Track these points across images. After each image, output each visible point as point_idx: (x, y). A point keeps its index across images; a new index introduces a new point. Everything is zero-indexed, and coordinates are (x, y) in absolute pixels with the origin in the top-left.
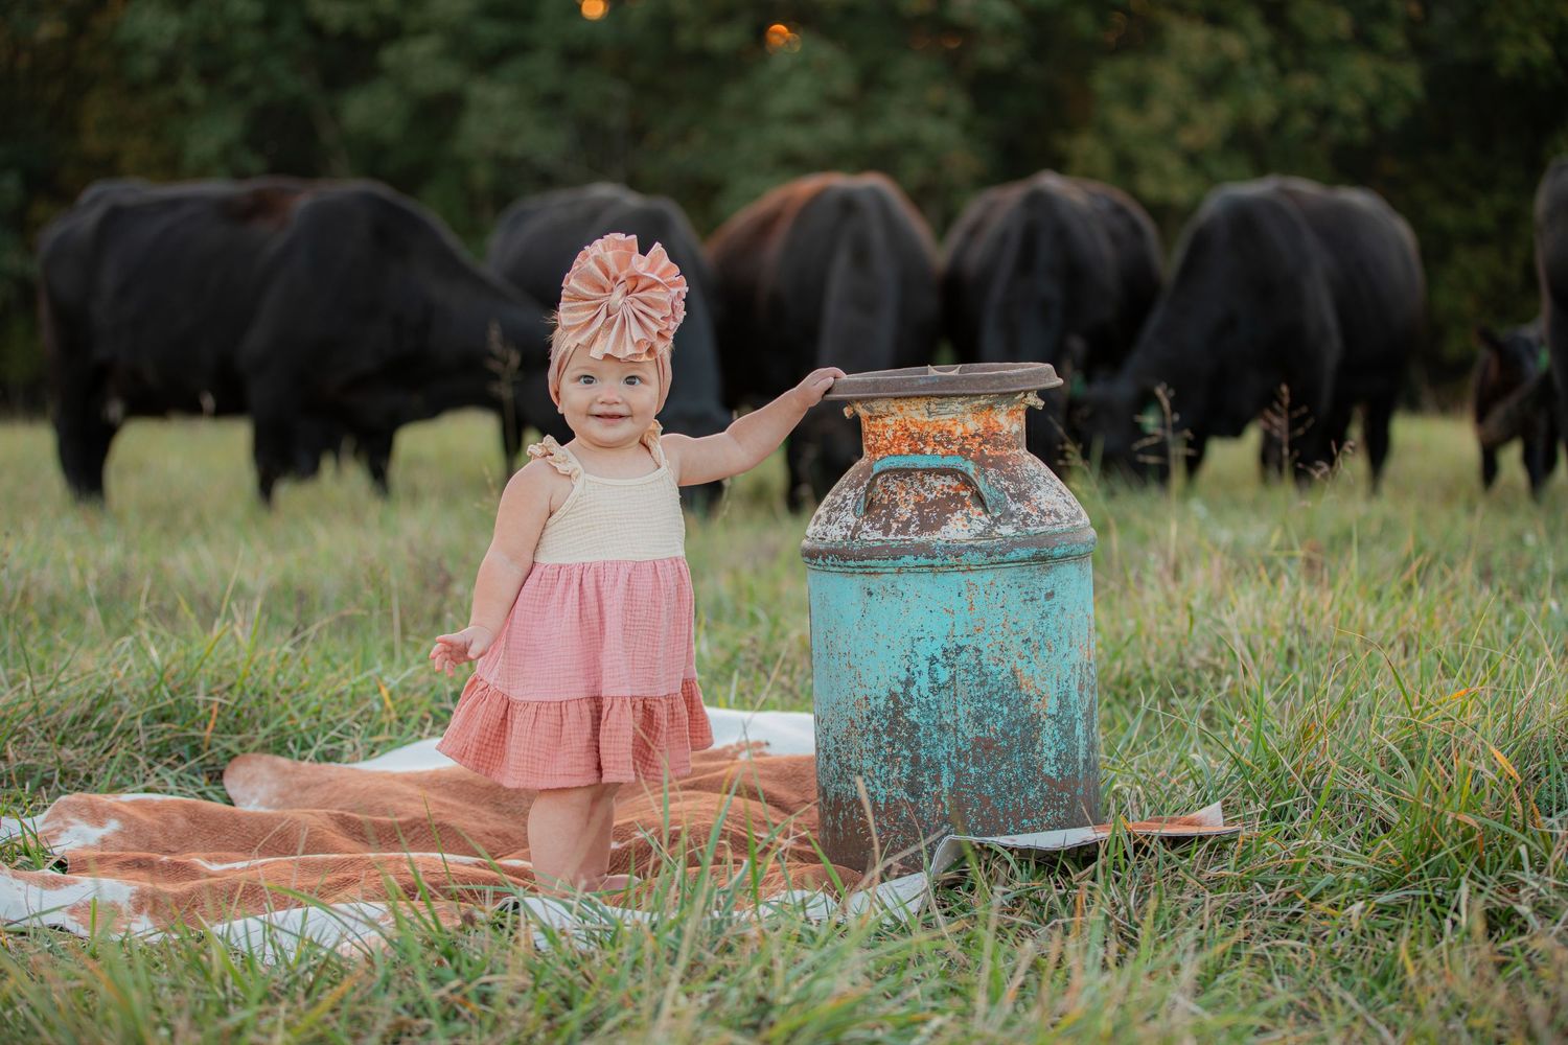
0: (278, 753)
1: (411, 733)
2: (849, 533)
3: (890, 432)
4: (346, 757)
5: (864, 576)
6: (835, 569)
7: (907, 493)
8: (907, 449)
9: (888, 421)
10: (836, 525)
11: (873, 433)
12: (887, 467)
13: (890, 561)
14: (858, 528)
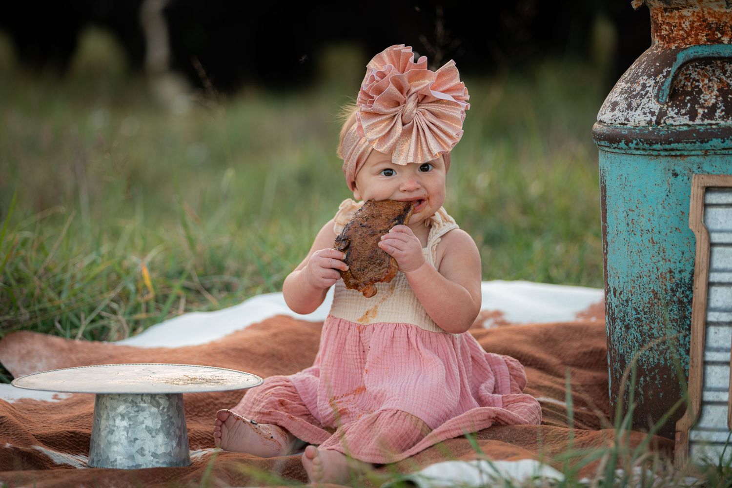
0: (46, 332)
2: (654, 119)
3: (687, 23)
4: (113, 334)
5: (669, 159)
6: (639, 152)
7: (710, 80)
8: (704, 39)
9: (685, 12)
10: (639, 111)
11: (669, 24)
12: (692, 56)
13: (698, 144)
14: (662, 114)
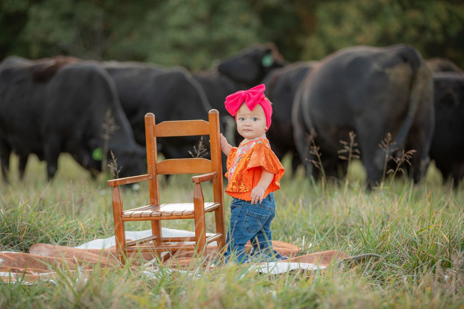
0: (47, 243)
1: (91, 238)
4: (70, 245)
